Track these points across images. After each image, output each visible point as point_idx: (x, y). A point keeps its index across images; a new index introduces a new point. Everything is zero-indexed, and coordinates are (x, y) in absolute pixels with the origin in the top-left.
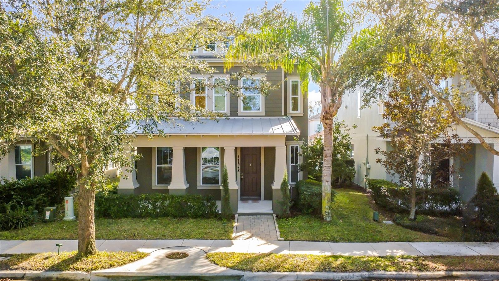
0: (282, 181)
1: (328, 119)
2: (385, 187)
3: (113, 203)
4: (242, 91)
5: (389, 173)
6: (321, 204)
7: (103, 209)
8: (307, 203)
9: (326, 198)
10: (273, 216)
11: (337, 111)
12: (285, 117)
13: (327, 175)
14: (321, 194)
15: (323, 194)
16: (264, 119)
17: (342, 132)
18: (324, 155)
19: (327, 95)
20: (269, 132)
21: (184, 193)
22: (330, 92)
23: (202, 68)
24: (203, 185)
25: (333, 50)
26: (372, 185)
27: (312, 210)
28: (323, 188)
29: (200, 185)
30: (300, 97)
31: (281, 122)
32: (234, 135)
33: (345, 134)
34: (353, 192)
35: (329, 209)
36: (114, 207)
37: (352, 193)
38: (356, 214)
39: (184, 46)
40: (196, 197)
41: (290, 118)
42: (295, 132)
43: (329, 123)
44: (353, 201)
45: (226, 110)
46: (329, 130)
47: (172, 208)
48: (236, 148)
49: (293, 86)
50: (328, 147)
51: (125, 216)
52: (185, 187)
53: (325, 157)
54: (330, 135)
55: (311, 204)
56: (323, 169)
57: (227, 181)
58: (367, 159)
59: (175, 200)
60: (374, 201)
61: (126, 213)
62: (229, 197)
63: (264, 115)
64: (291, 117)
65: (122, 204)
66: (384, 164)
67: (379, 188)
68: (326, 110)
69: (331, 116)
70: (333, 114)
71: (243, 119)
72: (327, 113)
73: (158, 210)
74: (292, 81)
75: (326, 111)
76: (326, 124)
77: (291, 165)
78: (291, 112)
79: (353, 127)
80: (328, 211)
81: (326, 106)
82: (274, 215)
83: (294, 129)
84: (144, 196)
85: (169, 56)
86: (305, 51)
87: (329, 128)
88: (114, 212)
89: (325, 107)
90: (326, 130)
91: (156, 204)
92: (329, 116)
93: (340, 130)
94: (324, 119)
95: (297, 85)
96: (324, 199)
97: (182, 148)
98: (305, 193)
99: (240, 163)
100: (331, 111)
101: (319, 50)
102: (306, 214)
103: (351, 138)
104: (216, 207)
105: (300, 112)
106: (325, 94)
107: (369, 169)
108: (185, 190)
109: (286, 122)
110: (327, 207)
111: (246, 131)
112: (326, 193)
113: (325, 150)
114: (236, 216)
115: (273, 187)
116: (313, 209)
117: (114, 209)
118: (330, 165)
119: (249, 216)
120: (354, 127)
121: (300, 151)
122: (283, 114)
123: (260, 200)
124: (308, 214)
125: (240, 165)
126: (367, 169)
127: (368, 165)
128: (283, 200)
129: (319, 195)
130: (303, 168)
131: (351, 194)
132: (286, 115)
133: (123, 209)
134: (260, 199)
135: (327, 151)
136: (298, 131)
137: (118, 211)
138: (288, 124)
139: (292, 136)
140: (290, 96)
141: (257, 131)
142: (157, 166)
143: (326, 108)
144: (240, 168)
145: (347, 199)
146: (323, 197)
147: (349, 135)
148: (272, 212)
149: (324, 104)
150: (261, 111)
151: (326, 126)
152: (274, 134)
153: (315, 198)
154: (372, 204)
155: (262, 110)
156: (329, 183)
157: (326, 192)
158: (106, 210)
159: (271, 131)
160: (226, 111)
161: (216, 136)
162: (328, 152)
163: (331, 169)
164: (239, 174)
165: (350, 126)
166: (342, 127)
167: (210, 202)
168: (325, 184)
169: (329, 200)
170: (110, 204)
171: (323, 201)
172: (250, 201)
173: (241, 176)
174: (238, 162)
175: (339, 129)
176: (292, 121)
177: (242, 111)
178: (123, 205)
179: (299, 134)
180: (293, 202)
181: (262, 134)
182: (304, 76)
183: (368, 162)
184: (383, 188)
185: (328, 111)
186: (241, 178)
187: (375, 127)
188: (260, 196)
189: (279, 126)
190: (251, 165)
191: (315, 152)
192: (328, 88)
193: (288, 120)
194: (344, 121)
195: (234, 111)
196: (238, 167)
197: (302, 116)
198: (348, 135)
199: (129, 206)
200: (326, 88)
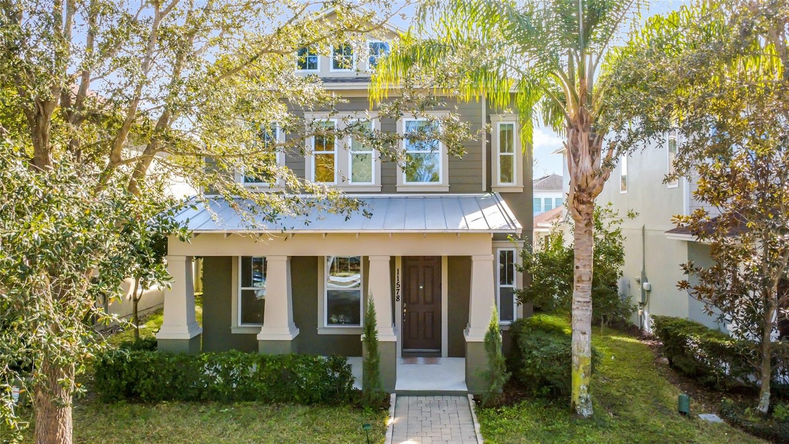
0: (487, 329)
1: (583, 203)
2: (697, 338)
3: (145, 370)
4: (404, 143)
5: (711, 313)
6: (569, 378)
7: (124, 383)
8: (538, 374)
9: (581, 368)
10: (467, 397)
11: (602, 185)
12: (488, 194)
13: (581, 320)
14: (569, 357)
15: (575, 359)
16: (447, 198)
17: (605, 226)
18: (575, 277)
19: (580, 152)
20: (460, 227)
21: (287, 351)
22: (587, 147)
23: (311, 93)
24: (329, 326)
25: (591, 60)
26: (666, 330)
27: (549, 390)
28: (574, 347)
29: (324, 327)
30: (516, 155)
31: (481, 205)
32: (388, 233)
33: (611, 230)
34: (617, 335)
35: (589, 391)
36: (145, 379)
37: (614, 338)
38: (638, 394)
39: (270, 46)
40: (311, 361)
41: (499, 196)
42: (513, 228)
43: (585, 211)
44: (624, 359)
45: (375, 180)
46: (586, 225)
47: (262, 381)
48: (393, 260)
49: (503, 133)
50: (583, 259)
51: (168, 398)
52: (290, 338)
53: (578, 281)
54: (587, 235)
55: (548, 378)
56: (574, 306)
57: (374, 329)
58: (643, 273)
59: (269, 367)
60: (666, 359)
61: (170, 391)
62: (377, 362)
63: (447, 190)
64: (501, 193)
65: (161, 374)
66: (696, 293)
67: (682, 340)
68: (579, 183)
69: (590, 196)
70: (594, 191)
71: (407, 198)
72: (580, 189)
73: (235, 385)
74: (501, 125)
75: (579, 186)
76: (580, 212)
77: (499, 286)
78: (500, 184)
79: (629, 215)
80: (585, 395)
81: (580, 175)
82: (470, 396)
83: (509, 222)
84: (206, 357)
85: (239, 69)
86: (532, 63)
87: (586, 222)
88: (145, 389)
89: (576, 178)
90: (581, 225)
91: (231, 373)
92: (585, 197)
93: (601, 222)
94: (576, 202)
95: (510, 133)
96: (578, 370)
97: (286, 259)
98: (535, 352)
99: (400, 283)
100: (590, 185)
101: (564, 59)
102: (537, 396)
103: (623, 237)
104: (352, 382)
105: (516, 184)
106: (577, 150)
107: (649, 291)
108: (290, 343)
109: (490, 206)
110: (583, 387)
111: (413, 226)
112: (580, 358)
113: (577, 267)
114: (393, 396)
115: (468, 339)
116: (551, 386)
117: (147, 383)
118: (588, 298)
119: (420, 398)
120: (631, 215)
121: (518, 261)
122: (484, 189)
123: (441, 356)
124: (540, 396)
125: (400, 288)
126: (643, 290)
127: (645, 284)
128: (489, 369)
129: (566, 359)
130: (525, 298)
131: (615, 340)
132: (489, 190)
133: (164, 384)
134: (439, 354)
135: (581, 269)
136: (519, 226)
137: (153, 387)
138: (494, 208)
139: (505, 235)
140: (497, 154)
141: (435, 224)
142: (240, 288)
143: (580, 179)
144: (400, 294)
145: (610, 353)
146: (574, 365)
147: (619, 232)
148: (466, 390)
149: (574, 170)
150: (441, 182)
151: (580, 217)
152: (469, 231)
153: (557, 367)
154: (662, 365)
155: (443, 181)
156: (587, 336)
157: (581, 355)
158: (130, 385)
159: (462, 225)
160: (373, 183)
161: (352, 235)
162: (584, 270)
163: (591, 306)
164: (398, 304)
165: (623, 215)
166: (605, 216)
167: (338, 371)
168: (578, 339)
169: (587, 371)
170: (137, 371)
171: (574, 373)
172: (421, 360)
173: (403, 308)
174: (396, 282)
175: (600, 220)
176: (503, 202)
177: (405, 182)
178: (163, 375)
179: (521, 232)
180: (510, 373)
181: (444, 231)
182: (526, 115)
183: (645, 279)
184: (691, 339)
185: (584, 187)
186: (403, 313)
187: (678, 217)
188: (440, 347)
189: (478, 214)
190: (421, 287)
191: (551, 264)
192: (584, 139)
193: (496, 201)
194: (610, 204)
195: (388, 184)
196: (396, 292)
197: (522, 191)
198: (617, 232)
199: (175, 378)
200: (579, 139)
